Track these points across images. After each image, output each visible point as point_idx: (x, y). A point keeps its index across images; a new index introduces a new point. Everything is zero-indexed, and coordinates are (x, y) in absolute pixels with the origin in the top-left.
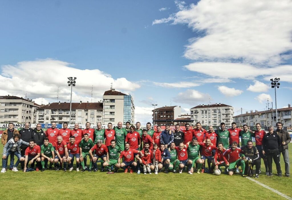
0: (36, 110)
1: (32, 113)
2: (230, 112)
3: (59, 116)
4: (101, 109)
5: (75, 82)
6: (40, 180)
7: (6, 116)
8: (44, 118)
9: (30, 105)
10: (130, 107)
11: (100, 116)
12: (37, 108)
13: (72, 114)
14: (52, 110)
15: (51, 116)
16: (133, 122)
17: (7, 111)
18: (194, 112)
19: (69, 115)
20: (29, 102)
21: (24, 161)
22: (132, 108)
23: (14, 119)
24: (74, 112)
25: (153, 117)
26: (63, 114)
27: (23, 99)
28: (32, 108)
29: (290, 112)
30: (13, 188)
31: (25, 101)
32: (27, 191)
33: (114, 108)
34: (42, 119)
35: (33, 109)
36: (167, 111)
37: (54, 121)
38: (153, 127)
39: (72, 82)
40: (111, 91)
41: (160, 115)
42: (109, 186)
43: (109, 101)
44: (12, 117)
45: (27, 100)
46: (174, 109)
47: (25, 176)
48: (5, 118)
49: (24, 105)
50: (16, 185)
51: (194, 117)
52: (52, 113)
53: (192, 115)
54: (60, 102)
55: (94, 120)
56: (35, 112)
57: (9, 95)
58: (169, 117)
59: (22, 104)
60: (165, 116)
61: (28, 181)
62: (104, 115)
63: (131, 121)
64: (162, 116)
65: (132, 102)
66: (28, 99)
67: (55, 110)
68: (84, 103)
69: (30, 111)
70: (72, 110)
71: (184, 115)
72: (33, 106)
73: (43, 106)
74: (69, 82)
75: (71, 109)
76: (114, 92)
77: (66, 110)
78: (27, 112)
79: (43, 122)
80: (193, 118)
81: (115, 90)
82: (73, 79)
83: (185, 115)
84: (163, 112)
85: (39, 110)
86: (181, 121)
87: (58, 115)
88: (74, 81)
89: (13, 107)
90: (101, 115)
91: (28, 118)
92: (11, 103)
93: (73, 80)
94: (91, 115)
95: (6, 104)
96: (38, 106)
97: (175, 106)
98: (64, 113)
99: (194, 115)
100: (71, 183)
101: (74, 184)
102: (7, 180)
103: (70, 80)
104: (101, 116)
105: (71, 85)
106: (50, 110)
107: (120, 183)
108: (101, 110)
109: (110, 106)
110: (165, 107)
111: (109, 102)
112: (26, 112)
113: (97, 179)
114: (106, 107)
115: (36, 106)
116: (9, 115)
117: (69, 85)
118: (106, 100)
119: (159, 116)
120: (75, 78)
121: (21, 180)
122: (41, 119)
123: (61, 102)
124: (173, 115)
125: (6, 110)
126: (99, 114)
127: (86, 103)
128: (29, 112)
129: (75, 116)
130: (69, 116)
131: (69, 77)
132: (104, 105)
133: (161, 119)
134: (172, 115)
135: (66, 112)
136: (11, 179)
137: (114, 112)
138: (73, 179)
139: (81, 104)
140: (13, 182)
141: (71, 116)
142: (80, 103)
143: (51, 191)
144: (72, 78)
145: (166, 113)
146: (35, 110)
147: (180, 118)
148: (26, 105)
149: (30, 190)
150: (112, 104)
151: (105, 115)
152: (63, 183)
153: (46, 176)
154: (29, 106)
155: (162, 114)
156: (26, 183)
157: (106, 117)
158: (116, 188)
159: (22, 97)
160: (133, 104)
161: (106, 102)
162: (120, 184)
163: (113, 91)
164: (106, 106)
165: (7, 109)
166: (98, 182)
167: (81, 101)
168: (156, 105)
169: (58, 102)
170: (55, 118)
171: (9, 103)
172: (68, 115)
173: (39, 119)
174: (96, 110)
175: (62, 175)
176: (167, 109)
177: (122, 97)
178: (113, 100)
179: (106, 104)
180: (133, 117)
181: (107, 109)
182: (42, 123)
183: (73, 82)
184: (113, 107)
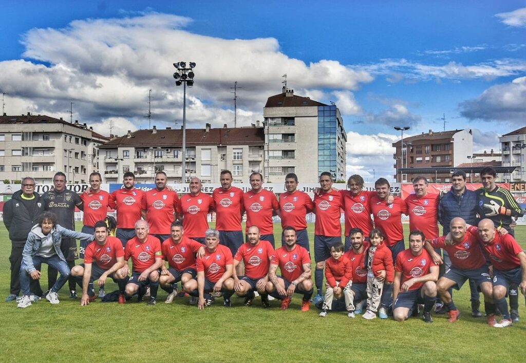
0: (97, 149)
1: (89, 158)
3: (156, 163)
4: (259, 142)
5: (192, 75)
6: (130, 328)
7: (25, 166)
8: (117, 168)
9: (82, 138)
10: (333, 136)
11: (257, 163)
12: (100, 144)
13: (187, 157)
14: (136, 148)
15: (134, 164)
16: (342, 175)
17: (27, 154)
18: (512, 145)
19: (180, 159)
20: (81, 130)
21: (82, 277)
22: (339, 139)
23: (45, 172)
24: (192, 153)
25: (395, 161)
26: (164, 159)
27: (65, 123)
28: (87, 143)
30: (65, 346)
31: (70, 127)
32: (102, 355)
33: (293, 141)
34: (113, 171)
35: (90, 148)
36: (432, 146)
37: (143, 175)
38: (398, 188)
39: (184, 76)
40: (284, 95)
41: (414, 154)
42: (316, 345)
43: (280, 121)
44: (41, 169)
45: (73, 125)
46: (453, 140)
47: (91, 316)
48: (23, 170)
49: (68, 137)
50: (70, 339)
51: (513, 158)
52: (138, 157)
53: (507, 152)
54: (155, 127)
55: (242, 172)
56: (94, 156)
57: (29, 113)
58: (439, 159)
59: (63, 136)
60: (427, 159)
61: (100, 329)
62: (266, 159)
63: (338, 174)
64: (420, 159)
65: (339, 123)
66: (77, 121)
67: (145, 149)
68: (215, 129)
69: (82, 152)
70: (186, 147)
71: (483, 153)
72: (89, 140)
73: (115, 138)
74: (176, 75)
75: (184, 146)
76: (292, 97)
77: (171, 148)
78: (77, 154)
79: (116, 179)
80: (509, 162)
81: (294, 94)
82: (188, 66)
83: (485, 155)
84: (423, 147)
85: (106, 149)
86: (473, 170)
87: (153, 161)
88: (190, 71)
89: (40, 142)
90: (260, 159)
91: (80, 169)
92: (36, 134)
93: (188, 69)
94: (235, 158)
95: (25, 136)
96: (101, 140)
97: (457, 131)
98: (167, 157)
99: (511, 152)
100: (212, 335)
101: (222, 340)
102: (46, 325)
103: (179, 69)
104: (261, 161)
105: (183, 82)
106: (132, 150)
107: (344, 337)
108: (260, 147)
109: (283, 134)
110: (428, 135)
111: (279, 124)
112: (73, 155)
113: (279, 326)
114: (271, 137)
115: (97, 139)
116: (35, 164)
117: (178, 83)
118: (272, 118)
119: (412, 158)
120: (193, 65)
121: (83, 326)
122: (111, 172)
123: (157, 128)
124: (451, 155)
125: (24, 151)
126: (256, 156)
127: (220, 129)
128: (79, 155)
129: (194, 163)
130: (180, 163)
131: (176, 62)
132: (266, 131)
133: (416, 167)
134: (449, 155)
135: (172, 154)
136: (56, 322)
137: (294, 151)
138: (216, 325)
139: (208, 130)
140: (62, 331)
141: (186, 163)
142: (205, 130)
143: (164, 356)
144: (183, 64)
145: (432, 150)
146: (94, 149)
147: (470, 161)
148: (73, 139)
149: (109, 355)
150: (287, 129)
151: (269, 157)
152: (190, 334)
153: (144, 316)
154: (80, 140)
155: (419, 153)
156: (95, 336)
157: (273, 163)
158: (338, 352)
159: (61, 119)
160: (342, 130)
161: (270, 125)
162: (347, 341)
163: (288, 95)
164: (273, 135)
165: (27, 148)
166: (282, 333)
167: (208, 125)
168: (407, 129)
169: (152, 128)
170: (145, 168)
171: (30, 133)
172: (176, 160)
173: (106, 173)
174: (247, 146)
175: (184, 315)
176: (433, 138)
177: (314, 110)
178: (289, 120)
179: (272, 129)
180: (342, 161)
181: (276, 144)
182: (114, 183)
183: (187, 73)
184: (290, 137)
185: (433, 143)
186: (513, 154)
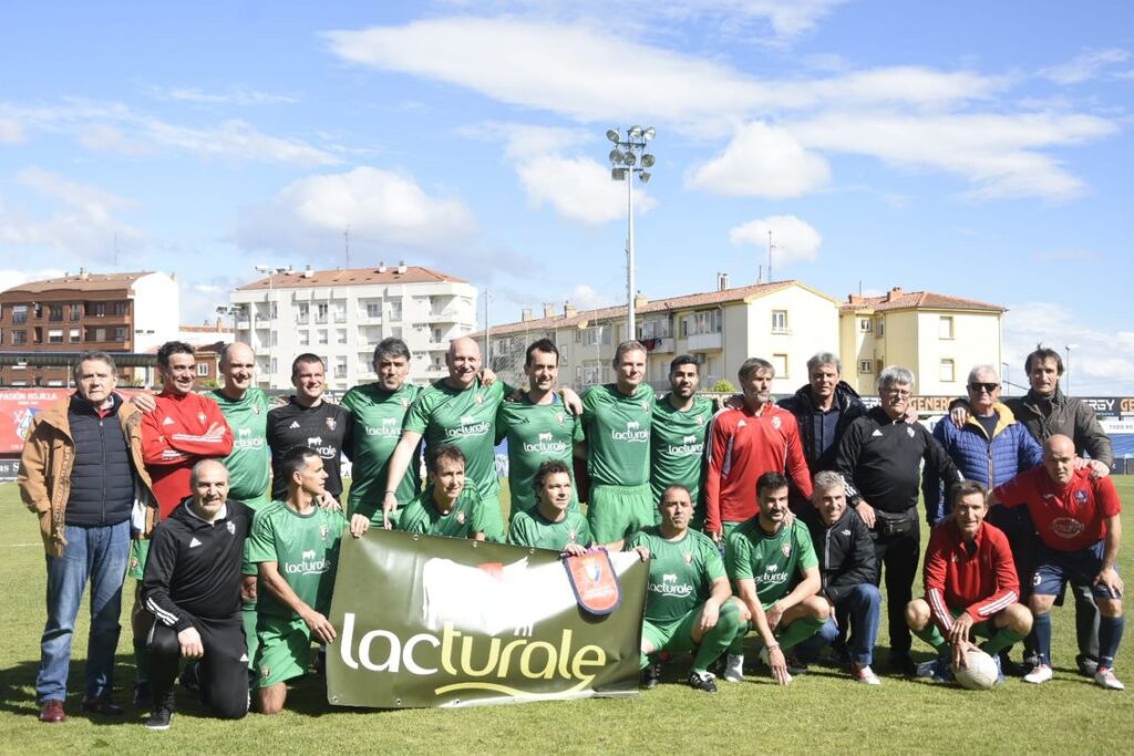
2: (455, 313)
18: (254, 310)
29: (720, 314)
36: (87, 304)
41: (44, 322)
46: (133, 292)
51: (255, 339)
53: (243, 325)
58: (101, 335)
60: (75, 333)
64: (58, 333)
83: (205, 329)
84: (67, 306)
97: (141, 274)
99: (253, 325)
110: (77, 278)
119: (40, 330)
133: (49, 350)
134: (124, 325)
145: (87, 313)
155: (57, 319)
176: (88, 287)
185: (88, 299)
186: (257, 330)
